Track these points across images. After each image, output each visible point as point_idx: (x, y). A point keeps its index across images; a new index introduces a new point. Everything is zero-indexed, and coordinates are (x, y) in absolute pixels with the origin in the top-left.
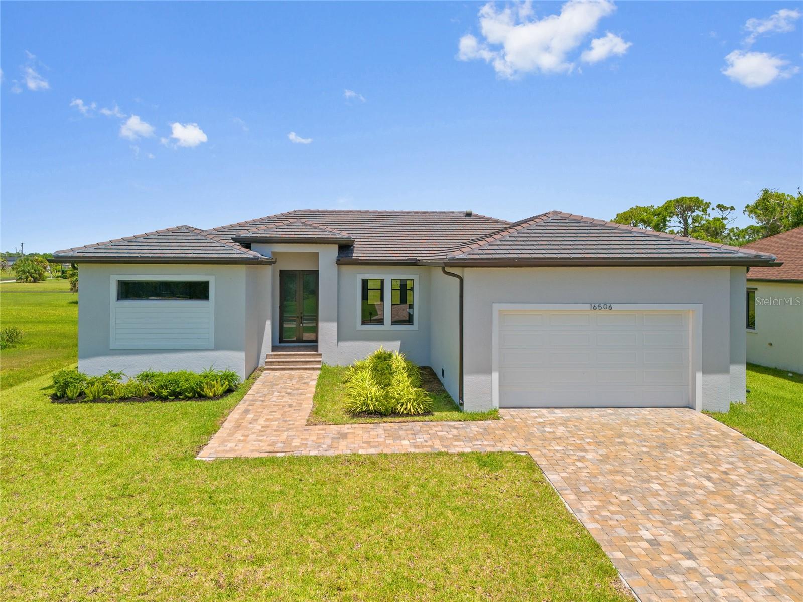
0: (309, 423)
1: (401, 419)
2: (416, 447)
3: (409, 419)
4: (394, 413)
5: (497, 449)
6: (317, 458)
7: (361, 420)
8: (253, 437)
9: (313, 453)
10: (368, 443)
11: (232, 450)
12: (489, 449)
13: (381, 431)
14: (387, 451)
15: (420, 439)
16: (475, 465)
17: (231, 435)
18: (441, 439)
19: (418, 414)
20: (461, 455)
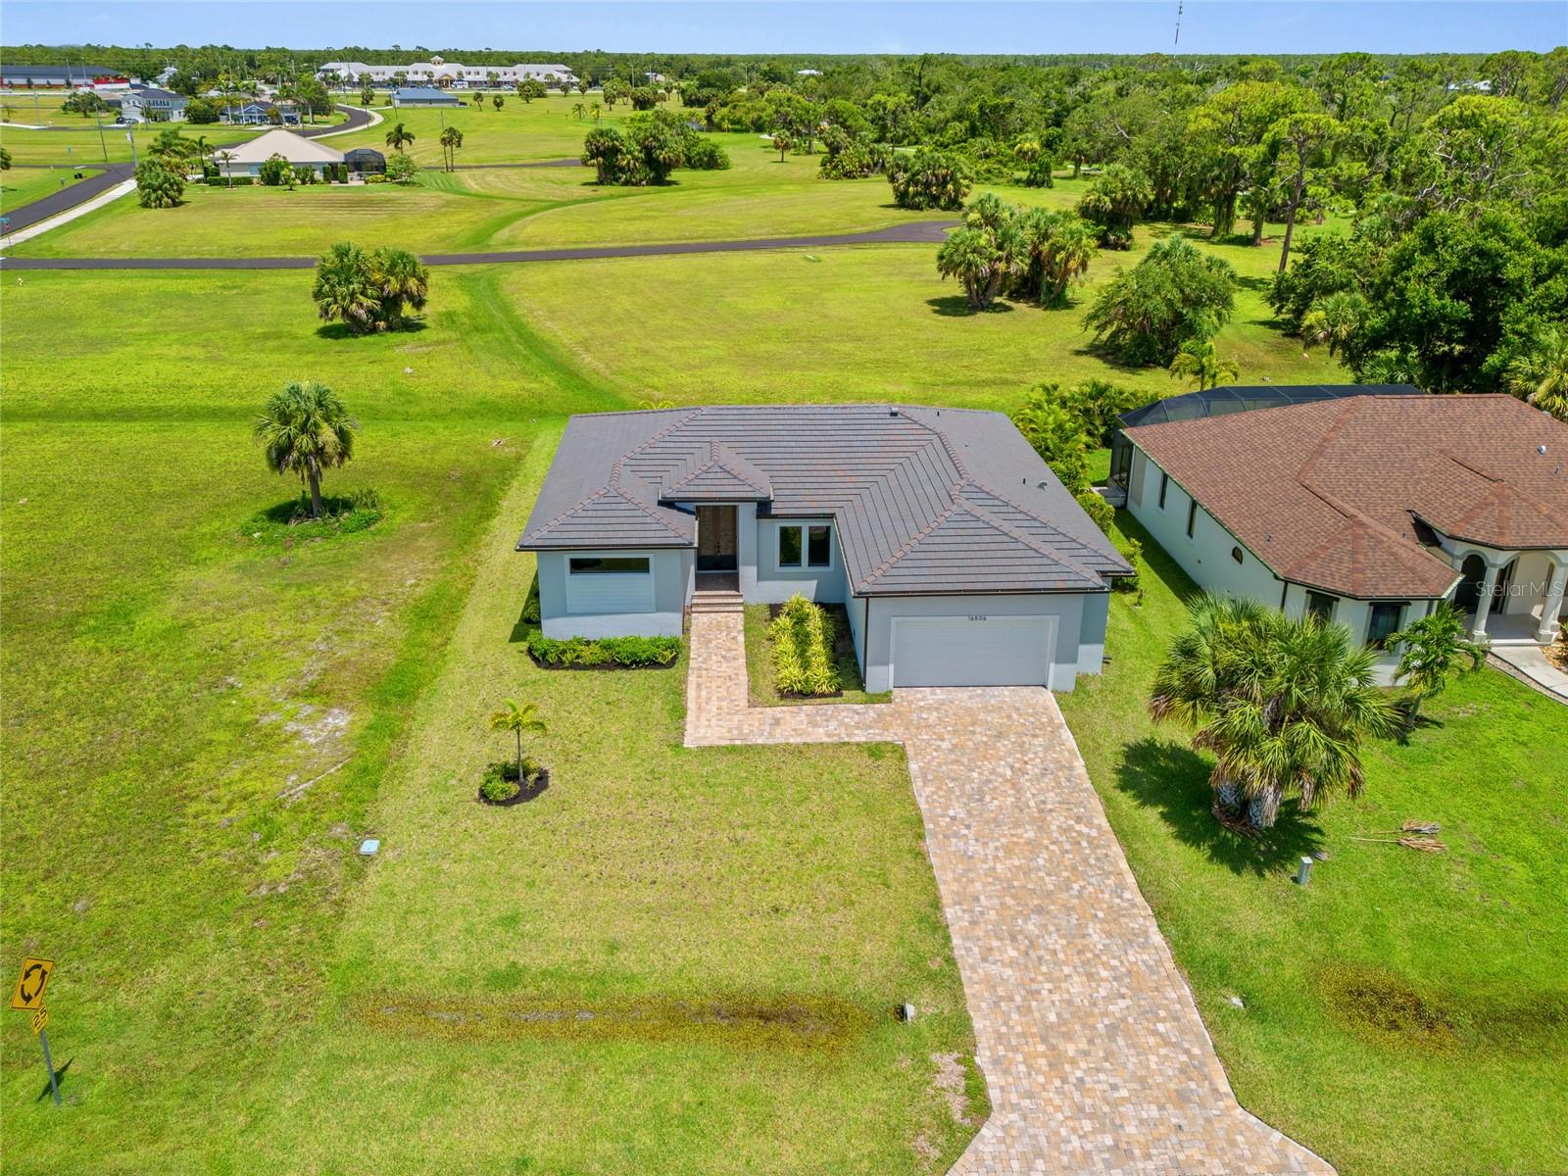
0: (752, 705)
1: (818, 701)
2: (829, 736)
3: (824, 700)
4: (812, 695)
5: (883, 739)
6: (763, 746)
7: (789, 701)
8: (714, 721)
9: (760, 741)
10: (795, 730)
11: (705, 738)
12: (878, 739)
13: (802, 716)
14: (809, 740)
15: (833, 725)
16: (866, 754)
17: (698, 718)
18: (847, 726)
19: (830, 695)
20: (858, 744)
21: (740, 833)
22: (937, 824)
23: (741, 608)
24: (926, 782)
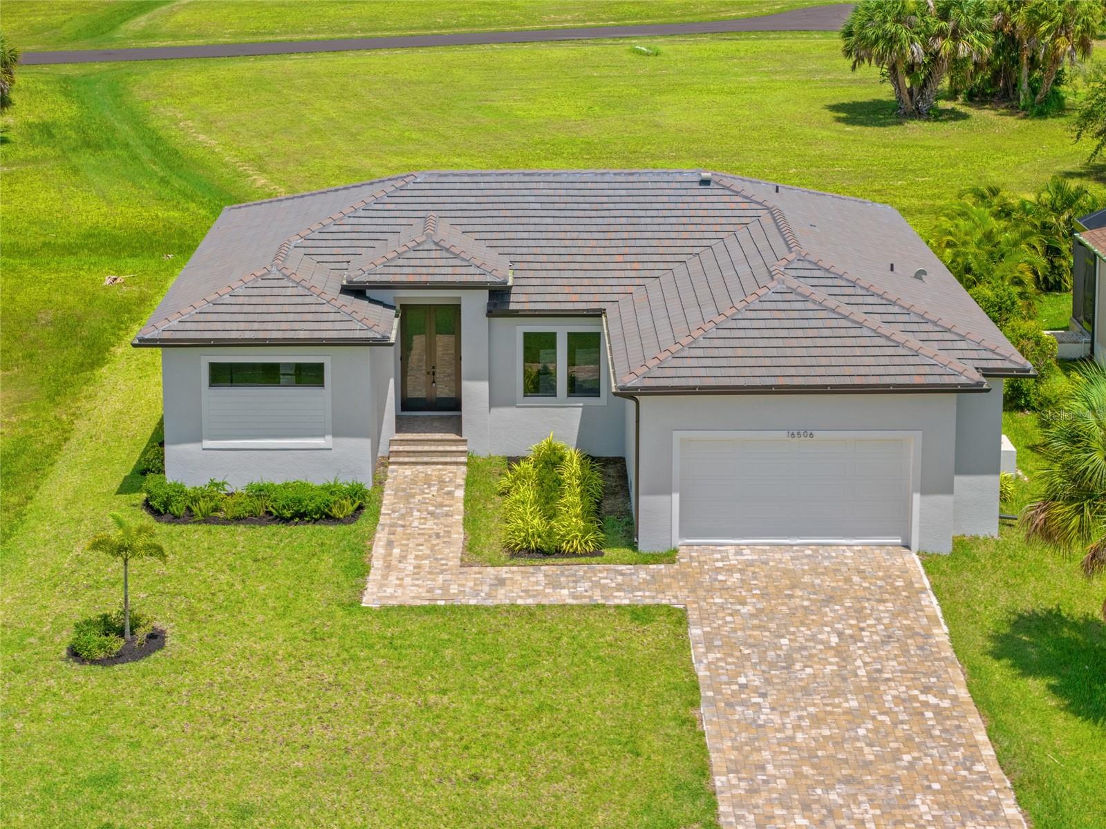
0: (464, 564)
1: (566, 561)
2: (574, 597)
3: (574, 560)
4: (558, 552)
5: (656, 601)
6: (477, 607)
7: (521, 561)
8: (408, 581)
9: (473, 602)
10: (526, 591)
11: (392, 597)
12: (648, 601)
13: (541, 577)
14: (545, 602)
15: (582, 587)
16: (628, 617)
17: (385, 577)
18: (604, 588)
19: (586, 554)
20: (618, 607)
21: (432, 698)
22: (718, 691)
23: (464, 459)
24: (710, 648)
